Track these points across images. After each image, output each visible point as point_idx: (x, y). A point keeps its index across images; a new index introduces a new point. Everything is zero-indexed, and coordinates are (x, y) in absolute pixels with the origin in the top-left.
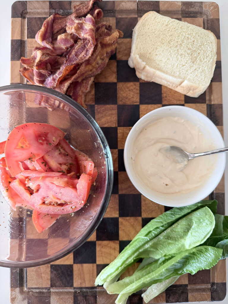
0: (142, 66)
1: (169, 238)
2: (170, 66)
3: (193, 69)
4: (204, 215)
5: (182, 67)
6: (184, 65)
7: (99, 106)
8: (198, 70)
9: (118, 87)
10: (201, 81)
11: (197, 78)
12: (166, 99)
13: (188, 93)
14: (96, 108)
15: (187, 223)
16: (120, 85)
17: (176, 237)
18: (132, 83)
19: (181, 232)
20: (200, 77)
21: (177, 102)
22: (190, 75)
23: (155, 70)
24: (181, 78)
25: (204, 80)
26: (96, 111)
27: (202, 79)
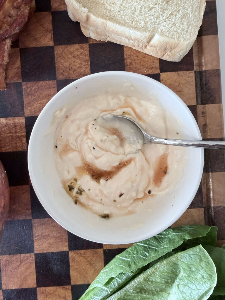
0: (84, 15)
1: (143, 292)
2: (129, 11)
3: (167, 14)
4: (198, 260)
5: (149, 11)
6: (152, 8)
7: (29, 84)
8: (176, 15)
9: (55, 52)
10: (182, 33)
11: (175, 29)
12: (131, 66)
13: (164, 55)
14: (24, 87)
15: (170, 269)
16: (59, 50)
17: (154, 289)
18: (77, 46)
19: (162, 284)
20: (179, 27)
21: (148, 71)
22: (163, 24)
23: (104, 21)
24: (149, 31)
25: (187, 32)
26: (24, 93)
27: (183, 30)
